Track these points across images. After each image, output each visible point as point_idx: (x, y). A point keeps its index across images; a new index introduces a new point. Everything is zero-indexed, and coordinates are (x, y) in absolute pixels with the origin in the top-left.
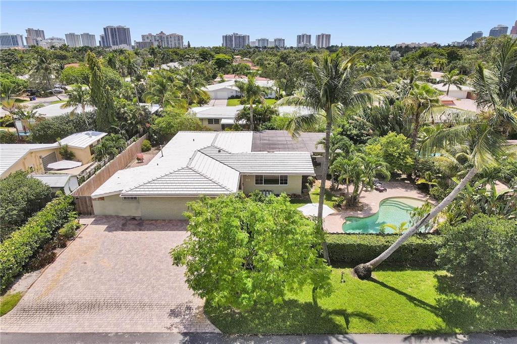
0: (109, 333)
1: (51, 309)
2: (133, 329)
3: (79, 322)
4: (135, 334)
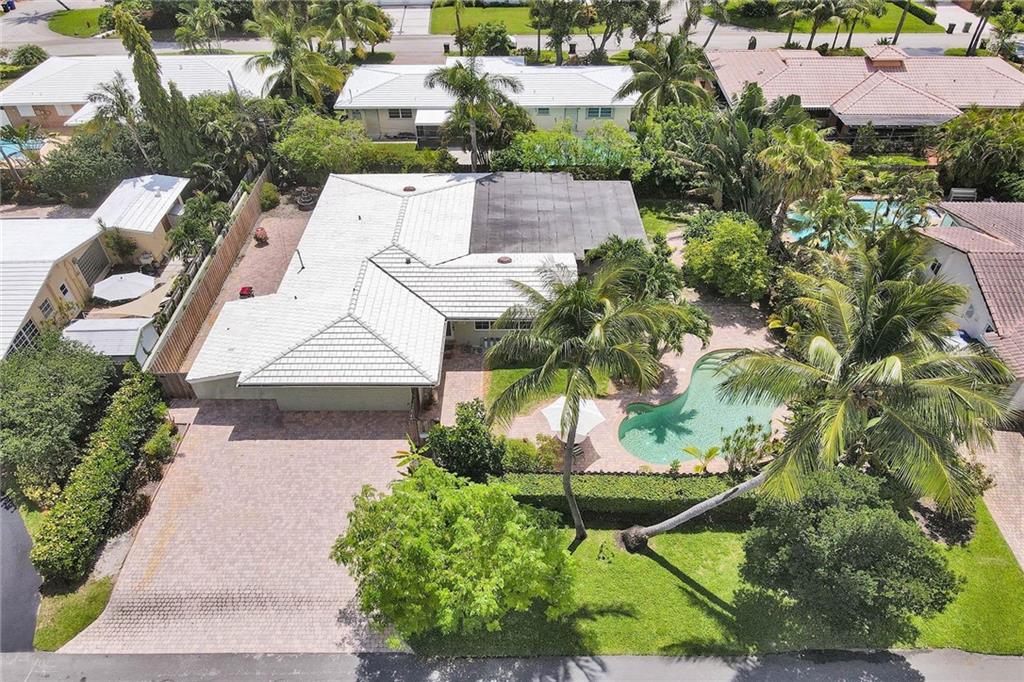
0: (255, 654)
1: (161, 608)
2: (287, 646)
3: (207, 634)
4: (291, 656)
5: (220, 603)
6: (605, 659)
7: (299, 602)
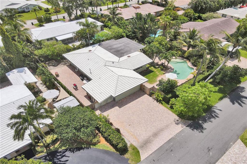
1: (147, 142)
5: (156, 135)
6: (215, 106)
7: (167, 126)
